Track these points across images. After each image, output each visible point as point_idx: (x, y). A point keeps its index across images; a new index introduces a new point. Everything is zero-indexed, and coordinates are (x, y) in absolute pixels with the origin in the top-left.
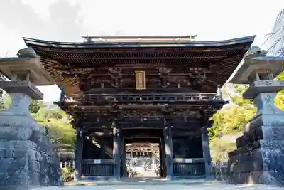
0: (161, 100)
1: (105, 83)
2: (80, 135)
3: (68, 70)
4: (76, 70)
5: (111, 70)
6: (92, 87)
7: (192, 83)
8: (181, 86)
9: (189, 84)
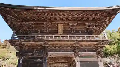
0: (72, 39)
1: (41, 30)
2: (21, 62)
3: (20, 22)
4: (24, 22)
5: (45, 23)
6: (33, 32)
7: (87, 31)
8: (81, 32)
9: (86, 31)
